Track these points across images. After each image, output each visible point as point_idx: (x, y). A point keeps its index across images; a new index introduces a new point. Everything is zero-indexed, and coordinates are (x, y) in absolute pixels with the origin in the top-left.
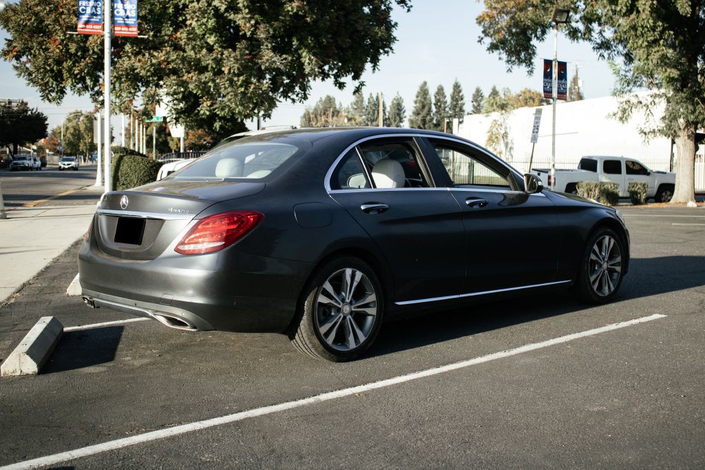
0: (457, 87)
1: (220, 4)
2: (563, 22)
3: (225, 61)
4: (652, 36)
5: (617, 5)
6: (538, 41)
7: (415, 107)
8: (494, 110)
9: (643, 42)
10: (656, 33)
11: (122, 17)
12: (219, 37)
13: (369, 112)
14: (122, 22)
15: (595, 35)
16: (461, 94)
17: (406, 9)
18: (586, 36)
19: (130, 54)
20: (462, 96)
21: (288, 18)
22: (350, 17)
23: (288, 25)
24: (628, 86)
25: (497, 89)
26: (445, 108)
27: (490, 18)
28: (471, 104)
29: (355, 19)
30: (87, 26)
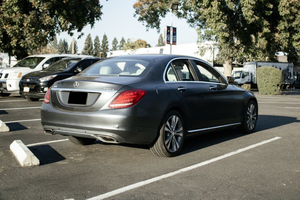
0: (105, 37)
2: (175, 9)
3: (25, 20)
4: (218, 18)
5: (202, 3)
6: (162, 17)
7: (85, 46)
8: (128, 49)
9: (214, 20)
10: (219, 17)
12: (19, 8)
13: (60, 48)
15: (188, 16)
16: (107, 41)
18: (185, 16)
20: (108, 41)
23: (55, 4)
24: (203, 40)
25: (124, 39)
26: (99, 47)
27: (140, 5)
28: (112, 45)
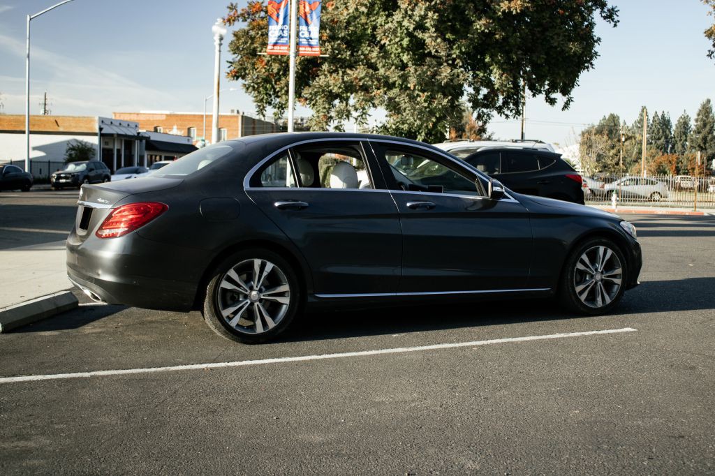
1: (408, 24)
11: (306, 38)
12: (411, 55)
14: (306, 43)
17: (613, 23)
19: (326, 73)
21: (476, 36)
22: (547, 34)
23: (476, 43)
29: (551, 35)
30: (275, 48)
